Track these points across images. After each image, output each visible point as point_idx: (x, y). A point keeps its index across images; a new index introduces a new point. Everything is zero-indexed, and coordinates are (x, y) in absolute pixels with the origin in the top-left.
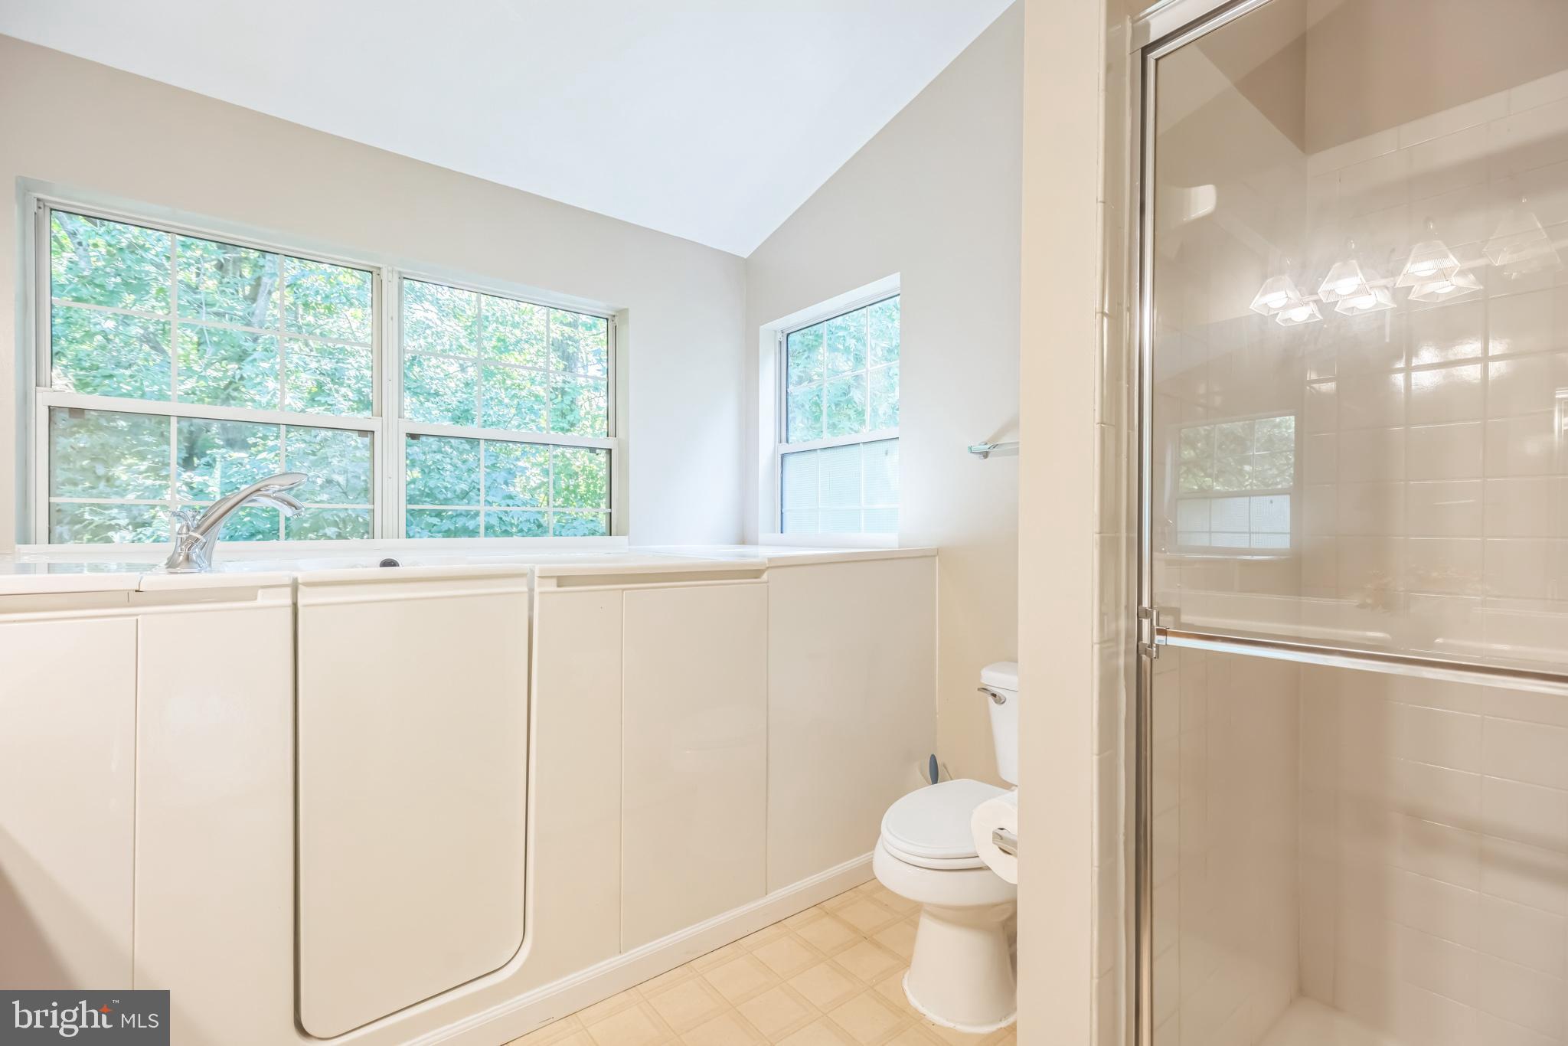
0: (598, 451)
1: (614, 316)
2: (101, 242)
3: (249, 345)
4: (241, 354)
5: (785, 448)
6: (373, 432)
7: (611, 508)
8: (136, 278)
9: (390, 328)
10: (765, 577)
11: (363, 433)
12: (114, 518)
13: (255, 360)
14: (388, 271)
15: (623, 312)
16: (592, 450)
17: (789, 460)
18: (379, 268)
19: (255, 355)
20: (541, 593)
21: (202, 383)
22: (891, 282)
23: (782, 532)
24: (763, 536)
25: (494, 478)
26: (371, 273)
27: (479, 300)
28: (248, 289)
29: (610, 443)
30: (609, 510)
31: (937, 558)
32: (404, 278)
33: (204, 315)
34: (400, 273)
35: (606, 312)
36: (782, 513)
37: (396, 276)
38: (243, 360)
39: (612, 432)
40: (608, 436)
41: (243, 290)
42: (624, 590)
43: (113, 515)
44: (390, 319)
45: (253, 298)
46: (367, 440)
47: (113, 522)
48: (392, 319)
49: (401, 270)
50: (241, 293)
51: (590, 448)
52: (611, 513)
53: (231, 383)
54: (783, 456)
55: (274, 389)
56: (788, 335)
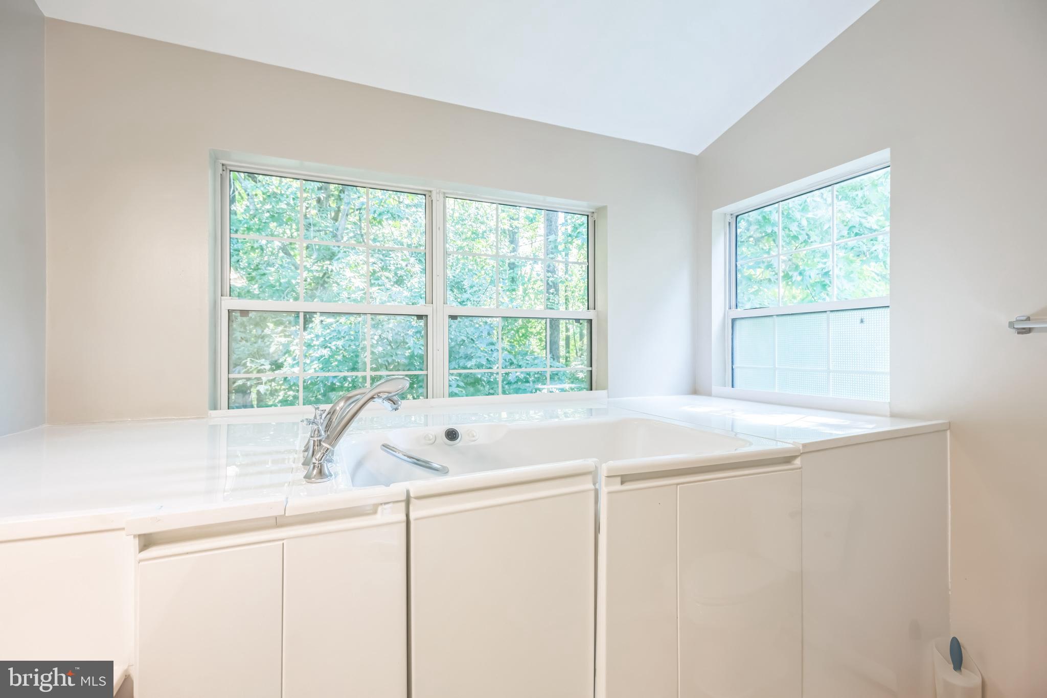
0: (581, 321)
1: (593, 213)
2: (259, 192)
3: (336, 249)
4: (331, 255)
5: (735, 314)
6: (427, 316)
7: (591, 366)
8: (277, 213)
9: (438, 235)
10: (797, 462)
11: (420, 317)
12: (263, 365)
13: (339, 259)
14: (437, 193)
15: (601, 210)
16: (578, 320)
17: (738, 323)
18: (430, 191)
19: (340, 255)
20: (609, 493)
21: (311, 274)
22: (884, 155)
23: (733, 386)
24: (715, 389)
25: (481, 330)
26: (425, 195)
27: (497, 209)
28: (333, 214)
29: (591, 315)
30: (590, 369)
31: (948, 433)
32: (447, 197)
33: (312, 232)
34: (444, 193)
35: (587, 210)
36: (732, 369)
37: (442, 196)
38: (332, 259)
39: (591, 305)
40: (588, 309)
41: (331, 214)
42: (678, 484)
43: (262, 363)
44: (438, 229)
45: (335, 219)
46: (422, 323)
47: (262, 367)
48: (439, 228)
49: (446, 191)
50: (329, 216)
51: (575, 319)
52: (591, 371)
53: (325, 274)
54: (734, 320)
55: (350, 277)
56: (737, 217)
